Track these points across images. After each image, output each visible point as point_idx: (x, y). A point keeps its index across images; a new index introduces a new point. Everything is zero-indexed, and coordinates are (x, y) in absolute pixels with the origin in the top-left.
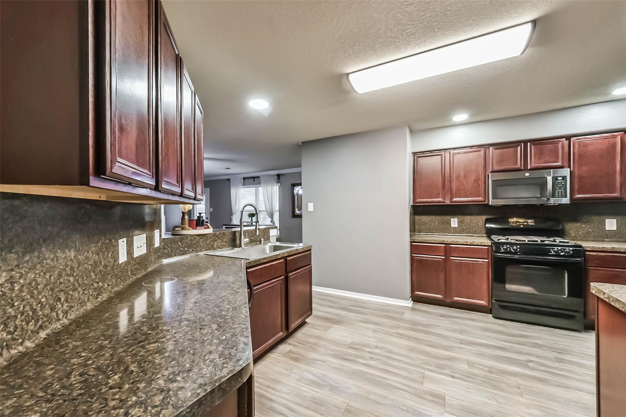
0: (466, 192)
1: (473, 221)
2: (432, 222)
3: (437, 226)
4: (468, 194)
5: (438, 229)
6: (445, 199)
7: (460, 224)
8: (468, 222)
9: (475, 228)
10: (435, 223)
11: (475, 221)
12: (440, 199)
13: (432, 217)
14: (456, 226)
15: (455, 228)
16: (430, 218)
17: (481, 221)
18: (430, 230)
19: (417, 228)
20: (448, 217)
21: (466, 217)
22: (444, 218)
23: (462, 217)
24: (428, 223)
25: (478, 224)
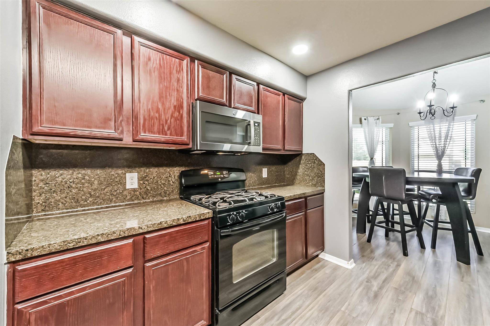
0: (163, 125)
1: (162, 176)
2: (83, 184)
3: (95, 190)
4: (166, 128)
5: (98, 197)
6: (122, 132)
7: (142, 182)
8: (154, 178)
9: (165, 186)
10: (92, 184)
11: (165, 176)
12: (110, 132)
13: (83, 172)
14: (136, 186)
15: (134, 190)
16: (80, 175)
17: (173, 176)
18: (77, 201)
19: (38, 199)
20: (120, 171)
21: (151, 170)
22: (113, 173)
23: (145, 171)
24: (74, 186)
25: (169, 181)
